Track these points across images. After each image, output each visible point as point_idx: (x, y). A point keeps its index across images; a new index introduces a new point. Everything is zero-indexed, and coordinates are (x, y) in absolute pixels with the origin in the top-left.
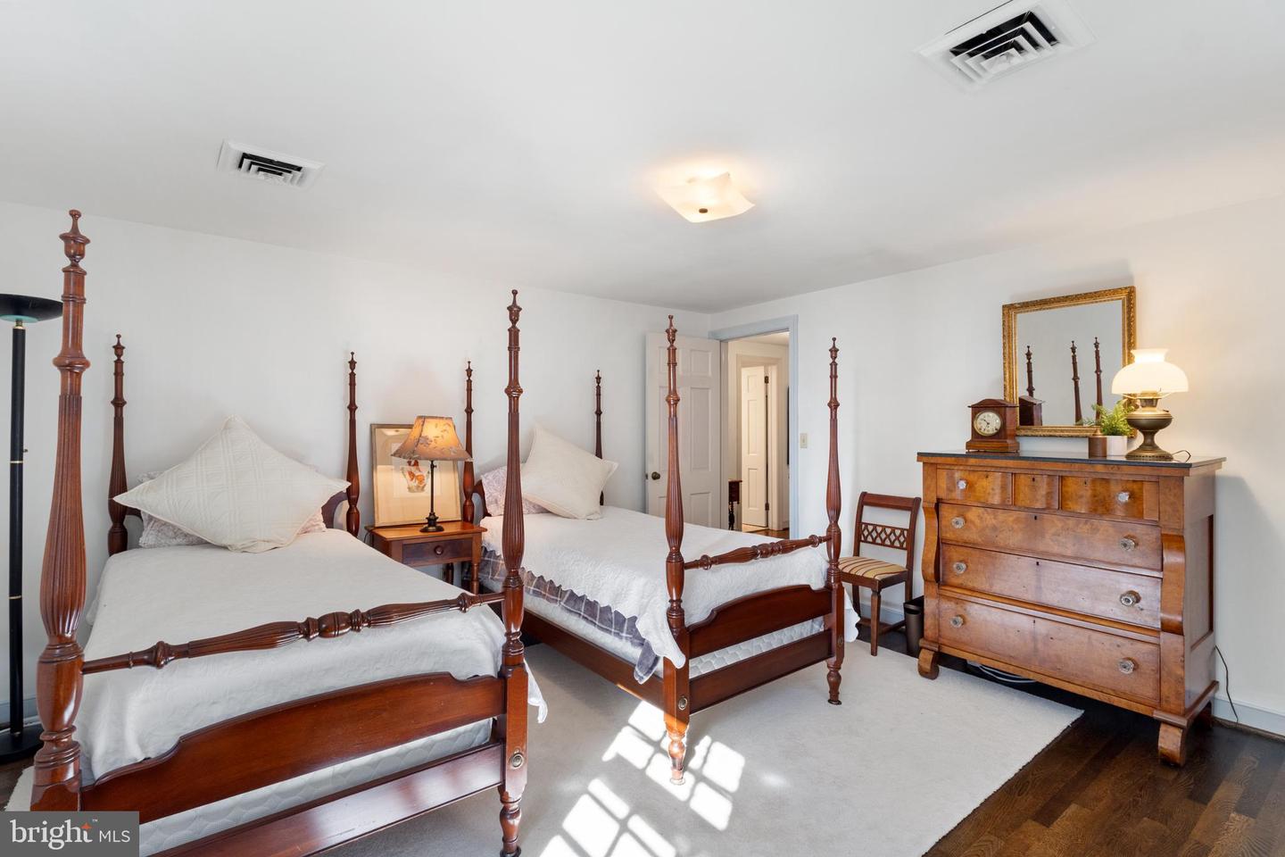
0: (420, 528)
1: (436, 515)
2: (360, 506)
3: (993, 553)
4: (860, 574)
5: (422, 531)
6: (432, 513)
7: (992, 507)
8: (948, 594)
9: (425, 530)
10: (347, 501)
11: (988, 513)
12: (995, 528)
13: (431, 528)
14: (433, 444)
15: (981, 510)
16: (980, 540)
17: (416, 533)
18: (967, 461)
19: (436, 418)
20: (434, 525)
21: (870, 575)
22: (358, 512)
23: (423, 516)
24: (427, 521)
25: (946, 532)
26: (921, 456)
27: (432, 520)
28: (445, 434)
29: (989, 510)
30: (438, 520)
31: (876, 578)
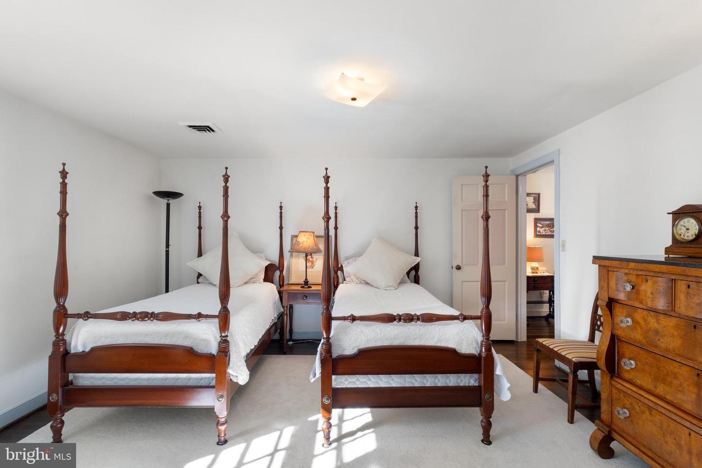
0: (301, 286)
1: (308, 280)
2: (284, 273)
3: (658, 356)
4: (563, 354)
5: (301, 287)
6: (306, 279)
7: (655, 311)
8: (619, 386)
9: (302, 287)
10: (279, 271)
11: (651, 316)
12: (657, 332)
13: (305, 286)
14: (301, 245)
15: (645, 313)
16: (645, 341)
17: (299, 288)
18: (628, 265)
19: (304, 232)
20: (307, 285)
21: (569, 356)
22: (283, 276)
23: (302, 281)
24: (304, 283)
25: (618, 330)
26: (596, 259)
27: (306, 282)
28: (308, 240)
29: (652, 313)
30: (309, 283)
31: (573, 359)
